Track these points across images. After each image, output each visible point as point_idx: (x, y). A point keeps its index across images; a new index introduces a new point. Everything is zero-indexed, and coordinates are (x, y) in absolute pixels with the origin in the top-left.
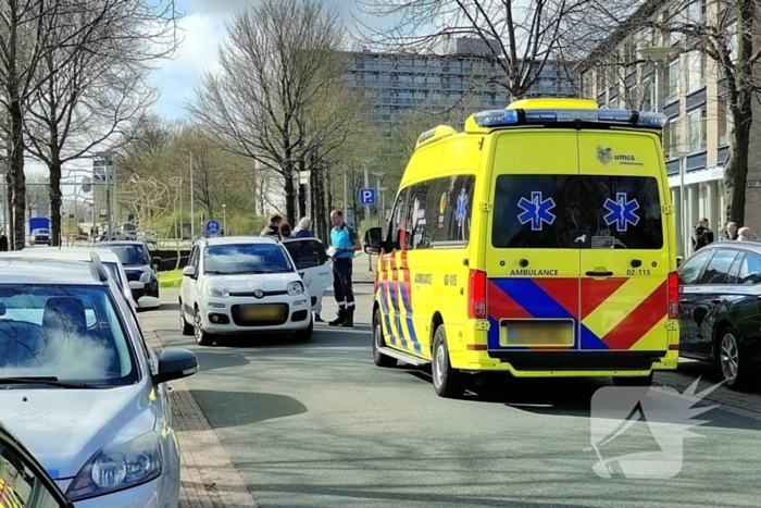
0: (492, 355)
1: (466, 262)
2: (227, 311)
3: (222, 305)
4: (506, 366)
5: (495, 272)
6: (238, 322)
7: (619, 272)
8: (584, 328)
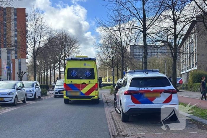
0: (66, 96)
1: (64, 82)
2: (58, 92)
3: (57, 91)
4: (68, 98)
5: (67, 83)
6: (59, 94)
7: (87, 83)
8: (81, 92)
